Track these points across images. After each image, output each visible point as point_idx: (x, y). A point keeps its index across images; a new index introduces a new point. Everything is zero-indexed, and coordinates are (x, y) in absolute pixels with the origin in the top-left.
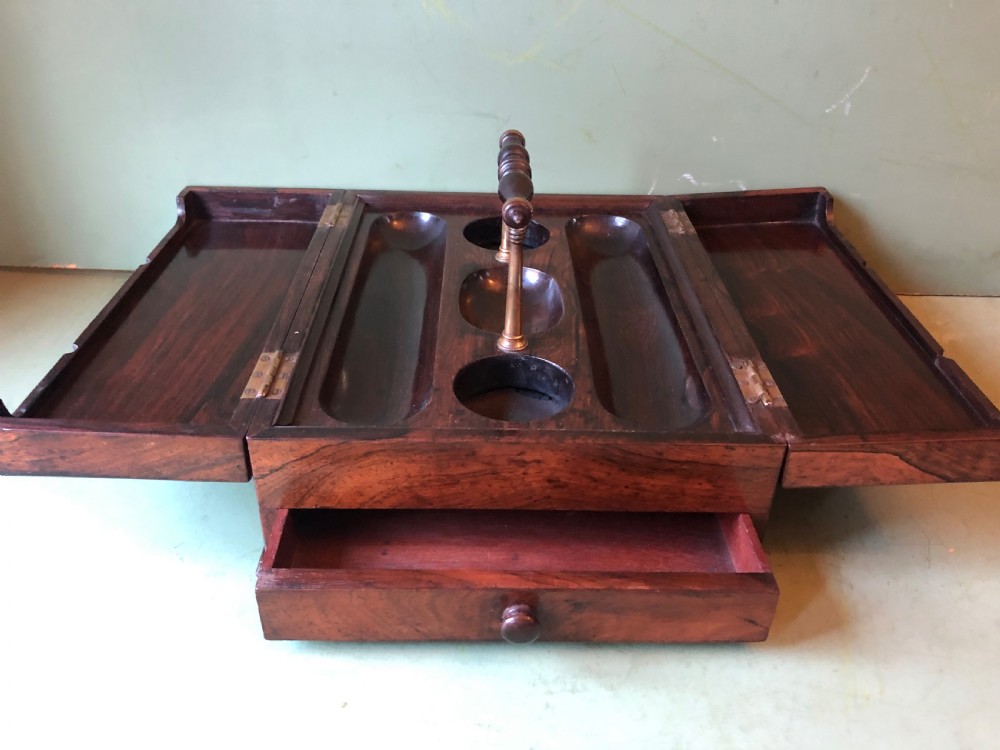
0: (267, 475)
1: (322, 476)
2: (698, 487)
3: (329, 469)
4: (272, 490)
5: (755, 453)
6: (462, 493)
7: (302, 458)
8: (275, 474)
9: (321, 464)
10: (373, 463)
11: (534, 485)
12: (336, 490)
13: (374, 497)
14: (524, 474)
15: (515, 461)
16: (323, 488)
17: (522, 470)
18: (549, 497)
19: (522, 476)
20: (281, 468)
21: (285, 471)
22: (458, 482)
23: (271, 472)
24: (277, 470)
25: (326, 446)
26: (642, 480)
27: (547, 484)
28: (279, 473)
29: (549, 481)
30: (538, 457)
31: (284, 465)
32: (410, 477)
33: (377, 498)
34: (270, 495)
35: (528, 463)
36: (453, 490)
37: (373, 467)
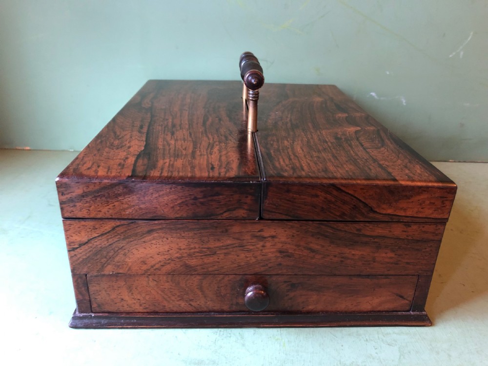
0: (77, 248)
1: (116, 249)
2: (384, 255)
3: (122, 243)
4: (81, 259)
5: (424, 229)
6: (219, 262)
7: (102, 235)
8: (83, 247)
9: (116, 240)
10: (154, 239)
11: (270, 255)
12: (127, 260)
13: (154, 265)
14: (263, 246)
15: (257, 236)
16: (117, 259)
17: (261, 243)
18: (280, 264)
19: (261, 248)
20: (87, 243)
21: (90, 245)
22: (215, 253)
23: (80, 245)
24: (84, 244)
25: (119, 225)
26: (346, 251)
27: (279, 255)
28: (86, 247)
29: (280, 252)
30: (273, 233)
31: (89, 240)
32: (180, 249)
33: (157, 266)
34: (79, 264)
35: (265, 238)
36: (211, 259)
37: (154, 242)
